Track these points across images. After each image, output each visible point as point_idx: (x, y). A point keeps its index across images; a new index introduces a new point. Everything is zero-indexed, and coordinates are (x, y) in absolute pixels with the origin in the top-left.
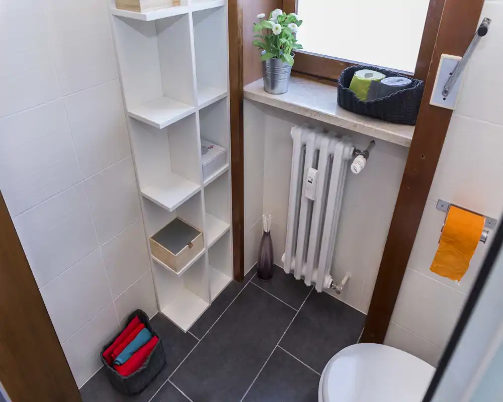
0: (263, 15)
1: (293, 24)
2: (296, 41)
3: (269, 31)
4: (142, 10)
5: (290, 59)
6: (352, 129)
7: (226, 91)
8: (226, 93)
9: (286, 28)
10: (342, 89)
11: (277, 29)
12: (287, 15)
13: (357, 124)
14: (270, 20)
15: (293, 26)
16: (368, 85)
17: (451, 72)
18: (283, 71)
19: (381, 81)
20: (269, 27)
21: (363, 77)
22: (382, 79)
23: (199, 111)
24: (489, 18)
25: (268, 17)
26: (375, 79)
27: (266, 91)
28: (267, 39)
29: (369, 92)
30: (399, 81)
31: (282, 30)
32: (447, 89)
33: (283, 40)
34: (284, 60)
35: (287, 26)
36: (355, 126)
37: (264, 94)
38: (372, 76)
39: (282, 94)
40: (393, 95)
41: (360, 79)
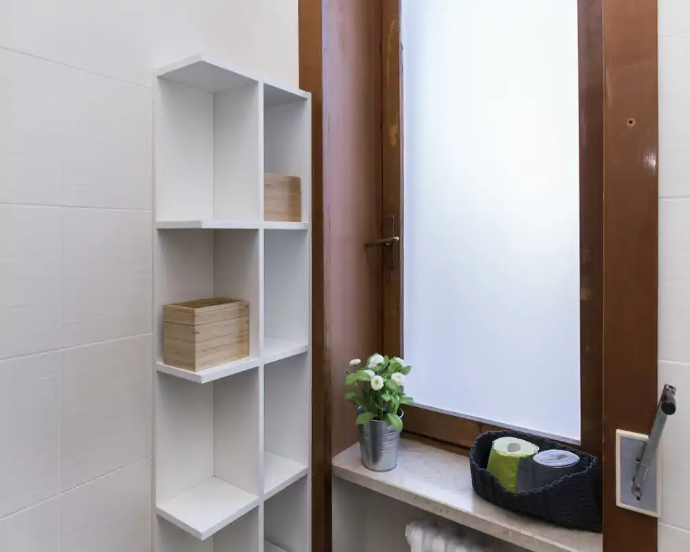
0: (358, 361)
1: (398, 374)
2: (404, 394)
3: (367, 384)
4: (197, 369)
5: (396, 421)
6: (503, 537)
7: (306, 467)
8: (306, 470)
9: (389, 380)
10: (477, 471)
11: (377, 383)
12: (390, 359)
13: (509, 530)
14: (368, 369)
15: (399, 377)
16: (515, 465)
17: (638, 457)
18: (389, 437)
19: (534, 458)
20: (365, 379)
21: (506, 450)
22: (535, 454)
23: (265, 502)
24: (672, 385)
25: (364, 365)
26: (524, 456)
27: (366, 467)
28: (365, 393)
29: (519, 474)
30: (560, 457)
31: (384, 383)
32: (639, 486)
33: (386, 397)
34: (390, 423)
35: (390, 377)
36: (506, 531)
37: (363, 471)
38: (519, 449)
39: (389, 470)
40: (557, 484)
41: (501, 454)
